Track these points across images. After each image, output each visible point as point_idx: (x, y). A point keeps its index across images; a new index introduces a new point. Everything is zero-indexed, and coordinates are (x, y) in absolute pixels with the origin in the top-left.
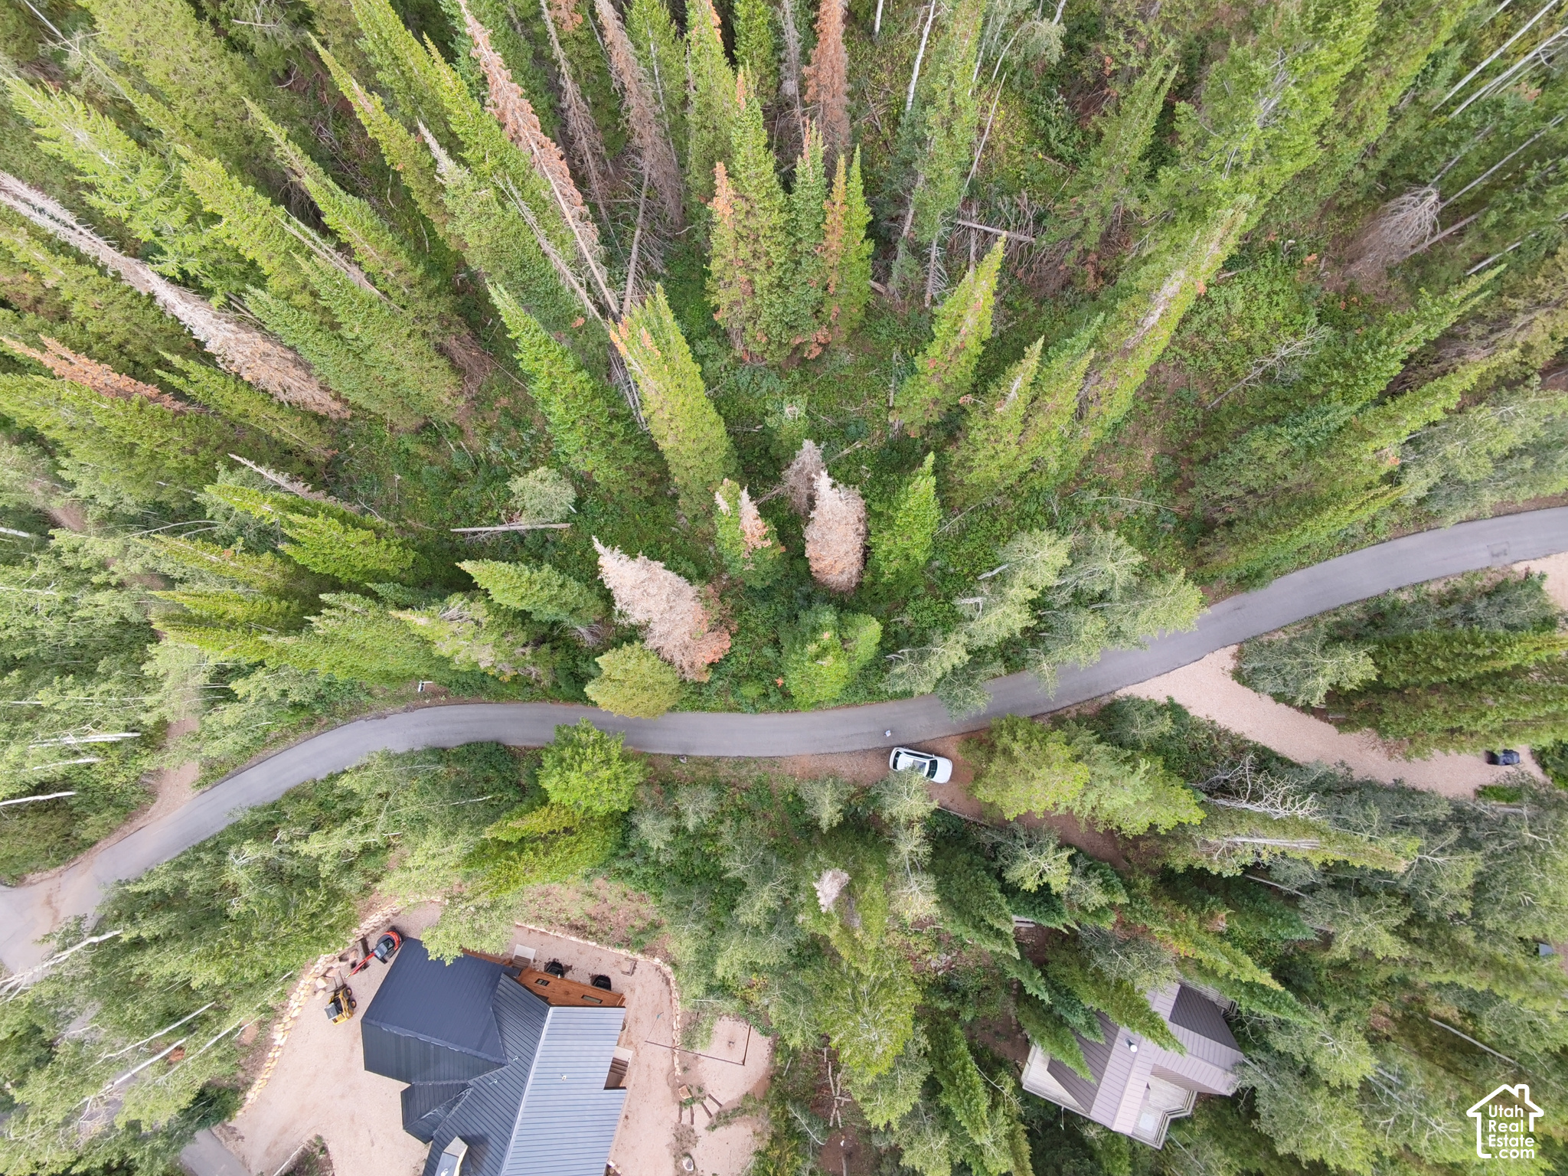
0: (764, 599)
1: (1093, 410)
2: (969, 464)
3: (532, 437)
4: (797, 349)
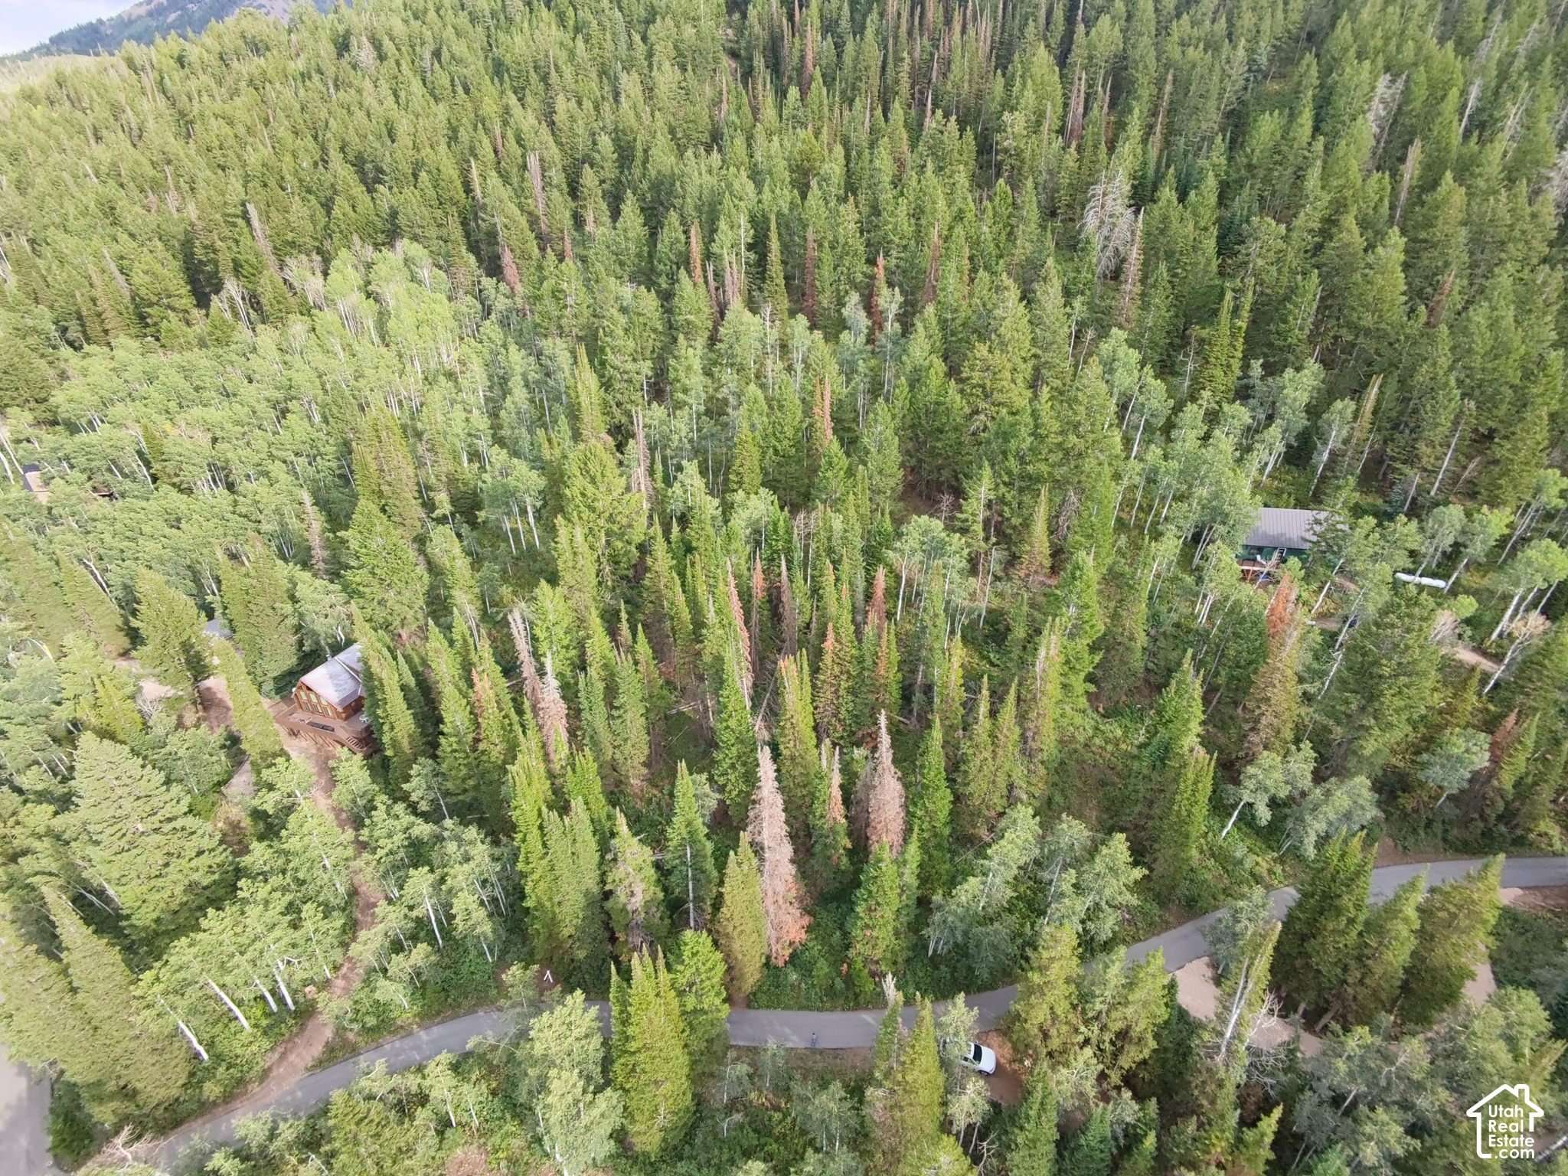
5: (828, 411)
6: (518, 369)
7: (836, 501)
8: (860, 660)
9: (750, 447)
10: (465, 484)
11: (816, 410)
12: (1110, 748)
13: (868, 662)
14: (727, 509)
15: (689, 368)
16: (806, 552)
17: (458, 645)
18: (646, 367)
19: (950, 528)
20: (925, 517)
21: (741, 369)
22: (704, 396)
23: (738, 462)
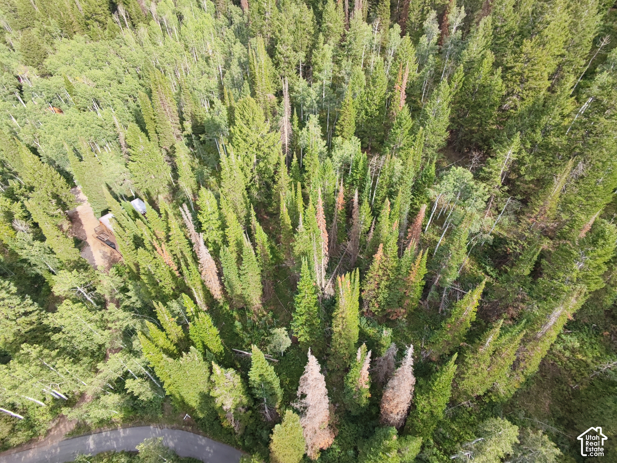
0: (352, 422)
1: (522, 364)
2: (462, 376)
3: (277, 322)
4: (389, 314)
5: (404, 86)
6: (237, 55)
7: (399, 150)
8: (398, 269)
9: (350, 108)
10: (201, 119)
11: (397, 86)
12: (567, 354)
13: (404, 270)
14: (330, 147)
15: (324, 56)
16: (374, 184)
17: (163, 216)
18: (301, 56)
19: (477, 177)
20: (460, 168)
21: (355, 58)
22: (331, 75)
23: (342, 118)
